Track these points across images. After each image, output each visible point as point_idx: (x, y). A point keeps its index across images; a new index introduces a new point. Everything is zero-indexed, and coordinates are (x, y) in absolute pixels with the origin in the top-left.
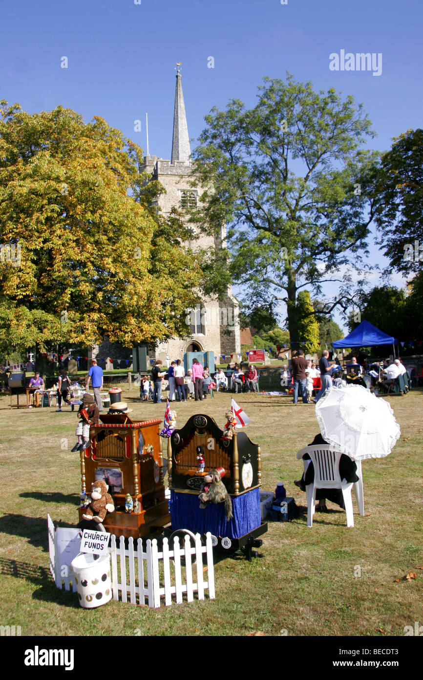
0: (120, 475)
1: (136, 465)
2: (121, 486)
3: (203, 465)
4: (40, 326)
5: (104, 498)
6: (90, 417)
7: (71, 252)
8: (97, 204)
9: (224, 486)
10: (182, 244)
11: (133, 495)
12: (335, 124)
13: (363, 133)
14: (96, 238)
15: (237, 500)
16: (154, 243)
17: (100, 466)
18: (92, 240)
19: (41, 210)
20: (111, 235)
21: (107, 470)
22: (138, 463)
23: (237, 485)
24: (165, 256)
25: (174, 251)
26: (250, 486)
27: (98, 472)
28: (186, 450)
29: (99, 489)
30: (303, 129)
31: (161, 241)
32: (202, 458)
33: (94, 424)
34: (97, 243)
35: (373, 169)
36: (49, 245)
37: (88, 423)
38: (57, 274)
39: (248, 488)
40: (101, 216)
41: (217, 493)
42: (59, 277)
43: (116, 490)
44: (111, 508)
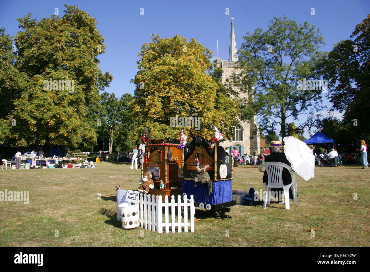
0: (158, 170)
1: (166, 165)
2: (159, 176)
3: (198, 164)
4: (164, 131)
5: (149, 182)
6: (146, 141)
7: (177, 97)
8: (190, 76)
9: (208, 175)
10: (231, 96)
11: (164, 181)
12: (305, 39)
13: (319, 43)
14: (190, 91)
15: (216, 184)
16: (217, 95)
17: (150, 166)
18: (188, 92)
19: (165, 79)
20: (197, 90)
21: (153, 168)
22: (167, 164)
23: (216, 175)
24: (222, 101)
25: (226, 98)
26: (225, 178)
27: (149, 169)
28: (191, 157)
29: (147, 177)
30: (289, 41)
31: (221, 94)
32: (198, 160)
33: (148, 144)
34: (190, 94)
35: (324, 60)
36: (168, 95)
37: (145, 144)
38: (172, 107)
39: (223, 179)
40: (192, 81)
41: (204, 178)
42: (172, 109)
43: (157, 178)
44: (152, 186)
